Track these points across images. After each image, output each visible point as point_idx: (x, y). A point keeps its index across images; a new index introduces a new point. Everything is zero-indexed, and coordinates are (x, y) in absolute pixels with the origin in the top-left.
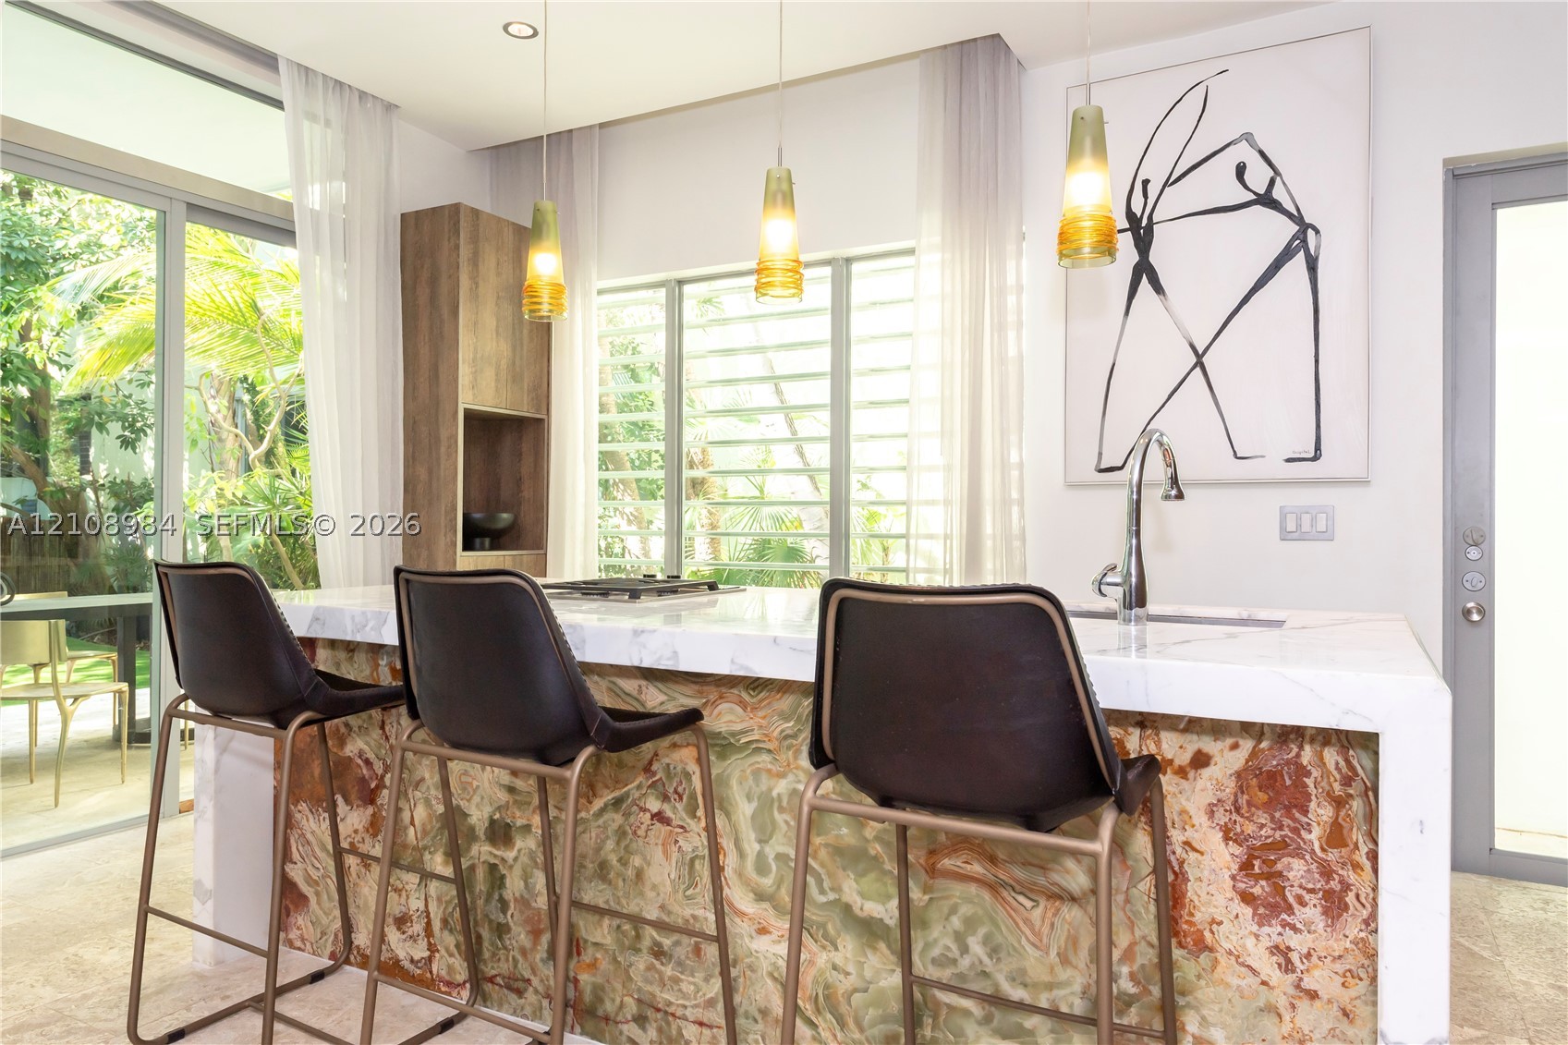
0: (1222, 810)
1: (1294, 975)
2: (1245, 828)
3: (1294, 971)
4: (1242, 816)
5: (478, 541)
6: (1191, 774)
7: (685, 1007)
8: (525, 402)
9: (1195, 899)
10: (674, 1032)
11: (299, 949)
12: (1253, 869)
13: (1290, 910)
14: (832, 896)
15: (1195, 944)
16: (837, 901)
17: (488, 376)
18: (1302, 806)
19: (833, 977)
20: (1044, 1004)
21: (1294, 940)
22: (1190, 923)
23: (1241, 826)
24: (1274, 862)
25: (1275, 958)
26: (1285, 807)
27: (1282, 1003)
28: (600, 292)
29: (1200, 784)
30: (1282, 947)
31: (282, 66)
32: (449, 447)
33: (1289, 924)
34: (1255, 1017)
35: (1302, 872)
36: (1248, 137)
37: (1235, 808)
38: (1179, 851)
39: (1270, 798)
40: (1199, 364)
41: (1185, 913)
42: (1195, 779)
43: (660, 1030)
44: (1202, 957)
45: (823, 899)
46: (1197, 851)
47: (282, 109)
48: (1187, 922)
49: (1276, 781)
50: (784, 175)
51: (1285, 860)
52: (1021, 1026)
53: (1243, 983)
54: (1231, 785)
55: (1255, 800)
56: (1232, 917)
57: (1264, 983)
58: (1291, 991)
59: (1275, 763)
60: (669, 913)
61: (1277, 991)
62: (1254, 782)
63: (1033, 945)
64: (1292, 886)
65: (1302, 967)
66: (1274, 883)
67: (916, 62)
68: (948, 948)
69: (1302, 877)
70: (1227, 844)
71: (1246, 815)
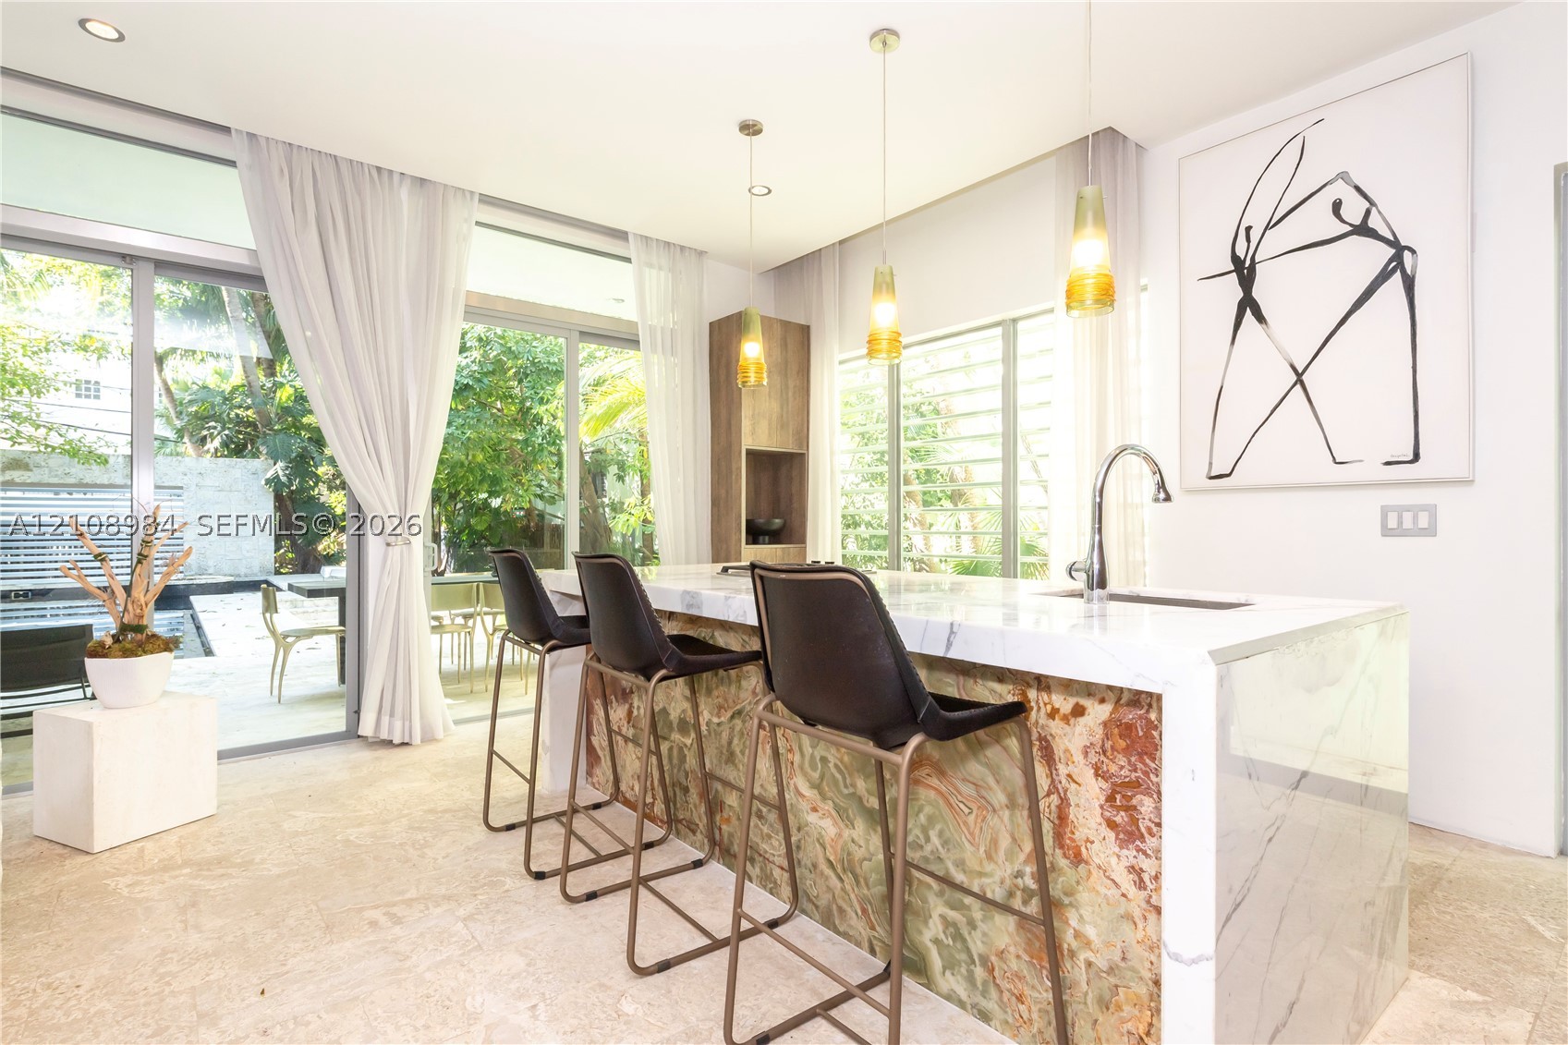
0: (1093, 751)
1: (1146, 892)
2: (1109, 767)
3: (1145, 889)
4: (1108, 758)
5: (761, 538)
6: (1072, 721)
7: (774, 855)
8: (791, 442)
9: (1075, 821)
10: (769, 872)
11: (597, 789)
12: (1115, 802)
13: (1142, 837)
14: (851, 790)
15: (1075, 857)
16: (853, 794)
17: (764, 425)
18: (1151, 754)
19: (853, 848)
20: (976, 889)
21: (1146, 864)
22: (1073, 840)
23: (1107, 766)
24: (1131, 798)
25: (1131, 876)
26: (1139, 754)
27: (1137, 913)
28: (841, 363)
29: (1078, 729)
30: (1137, 868)
31: (631, 238)
32: (737, 475)
33: (1141, 850)
34: (1117, 922)
35: (1151, 808)
36: (1344, 176)
37: (1103, 751)
38: (1064, 781)
39: (1127, 745)
40: (1300, 381)
41: (1068, 830)
42: (1074, 725)
43: (761, 869)
44: (1080, 867)
45: (846, 791)
46: (1076, 783)
47: (631, 262)
48: (1070, 838)
49: (1131, 732)
50: (888, 271)
51: (1139, 797)
52: (962, 901)
53: (1109, 893)
54: (1100, 732)
55: (1117, 746)
56: (1101, 839)
57: (1124, 895)
58: (1144, 905)
59: (1131, 717)
60: (766, 790)
61: (1133, 904)
62: (1116, 731)
63: (969, 841)
64: (1144, 819)
65: (1152, 887)
66: (1131, 814)
67: (1053, 159)
68: (918, 837)
69: (1151, 812)
70: (1097, 779)
71: (1111, 757)
